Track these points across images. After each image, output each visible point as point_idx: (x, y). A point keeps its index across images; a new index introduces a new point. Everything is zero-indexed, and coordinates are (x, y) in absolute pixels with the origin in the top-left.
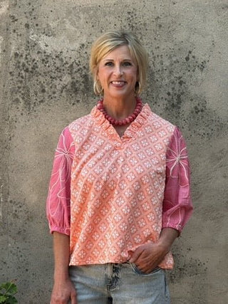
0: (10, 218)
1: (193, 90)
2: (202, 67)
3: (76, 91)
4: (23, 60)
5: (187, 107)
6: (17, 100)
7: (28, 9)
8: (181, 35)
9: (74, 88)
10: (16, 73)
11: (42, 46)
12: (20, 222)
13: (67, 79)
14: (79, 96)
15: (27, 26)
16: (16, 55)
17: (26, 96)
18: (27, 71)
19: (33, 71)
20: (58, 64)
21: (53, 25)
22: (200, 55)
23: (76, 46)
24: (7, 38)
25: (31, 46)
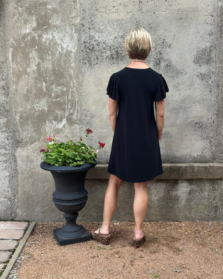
0: (83, 117)
1: (166, 57)
2: (170, 46)
3: (113, 58)
4: (88, 45)
5: (163, 64)
6: (85, 63)
7: (90, 20)
8: (160, 32)
9: (112, 57)
10: (84, 51)
11: (97, 38)
12: (88, 119)
13: (108, 53)
14: (114, 61)
15: (89, 28)
16: (85, 42)
17: (90, 61)
18: (90, 49)
19: (92, 50)
20: (104, 46)
21: (101, 28)
22: (168, 41)
23: (113, 37)
24: (80, 34)
25: (91, 38)
